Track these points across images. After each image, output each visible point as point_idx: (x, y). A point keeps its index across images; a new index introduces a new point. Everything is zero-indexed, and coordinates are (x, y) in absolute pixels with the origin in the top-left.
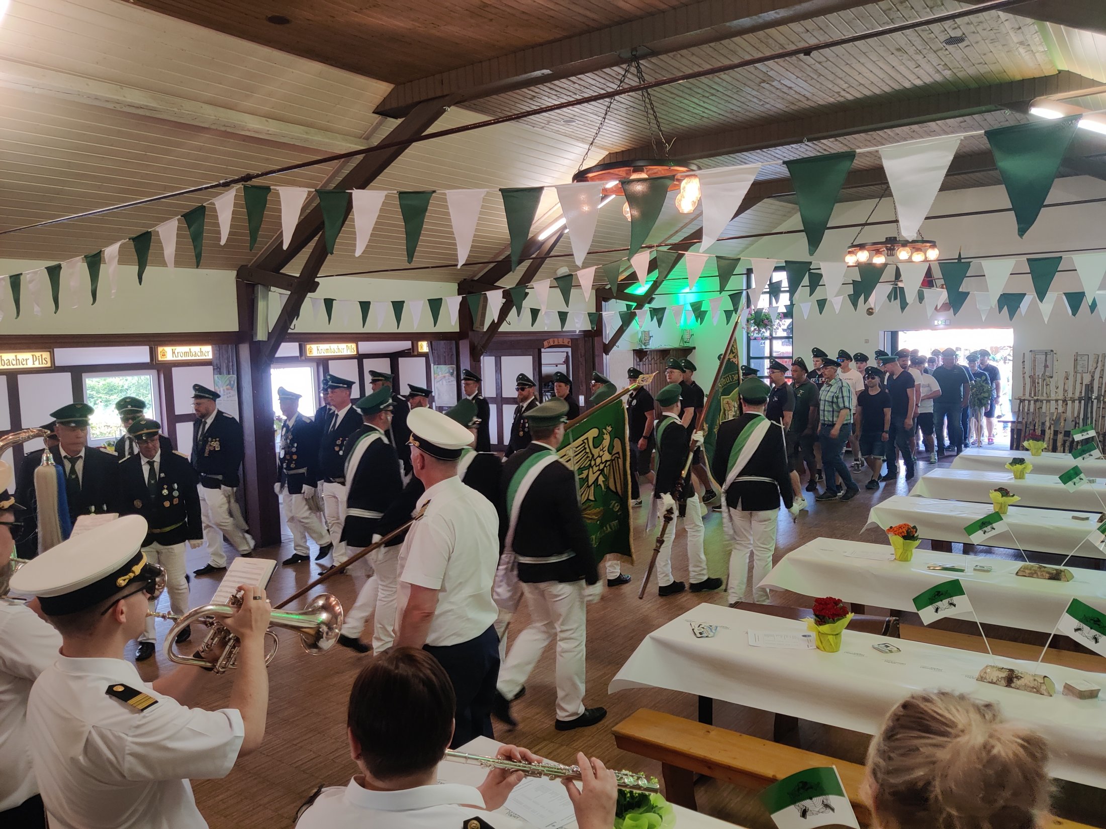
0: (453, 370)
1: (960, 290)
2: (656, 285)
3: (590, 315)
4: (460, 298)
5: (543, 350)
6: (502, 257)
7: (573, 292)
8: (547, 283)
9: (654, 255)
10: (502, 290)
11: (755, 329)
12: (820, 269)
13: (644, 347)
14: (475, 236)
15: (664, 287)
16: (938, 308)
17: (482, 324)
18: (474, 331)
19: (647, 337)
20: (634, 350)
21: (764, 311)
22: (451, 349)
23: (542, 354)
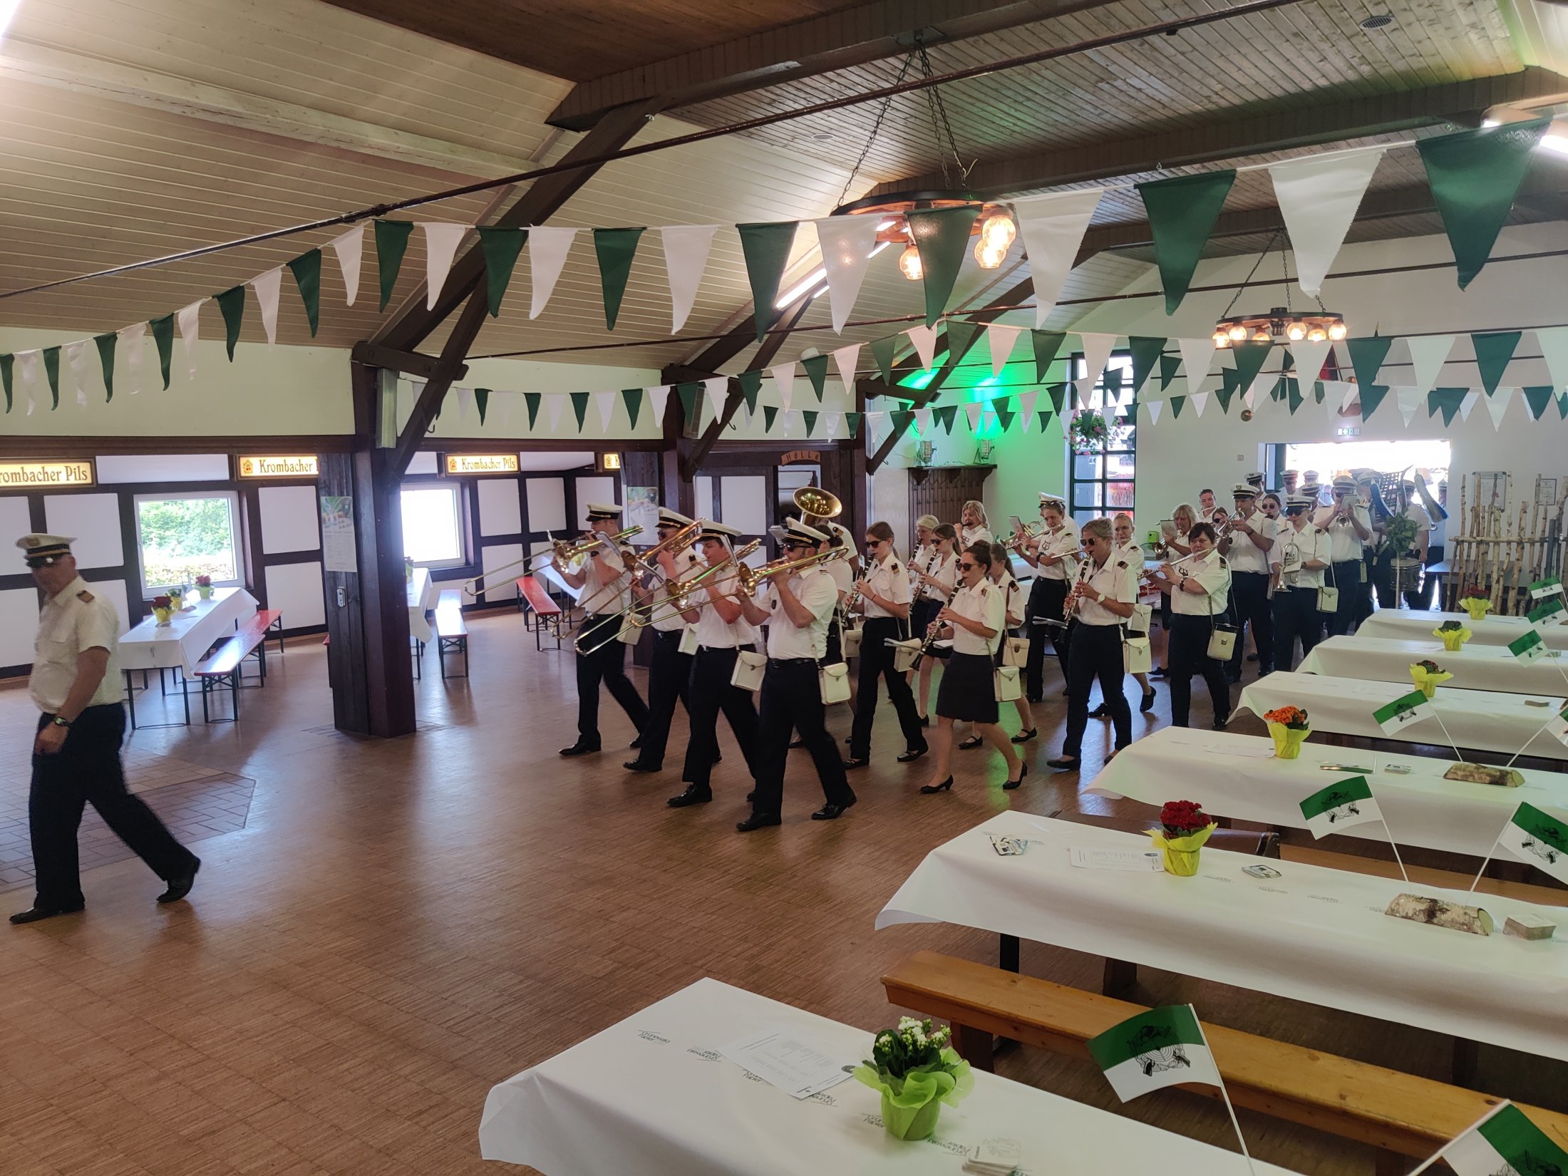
0: (655, 494)
1: (1376, 383)
2: (944, 373)
3: (848, 416)
4: (667, 389)
5: (780, 468)
6: (724, 333)
7: (828, 384)
8: (791, 369)
9: (945, 328)
10: (726, 378)
11: (1082, 440)
12: (1179, 351)
13: (923, 464)
15: (954, 377)
16: (1344, 410)
17: (696, 428)
18: (684, 438)
19: (928, 449)
20: (909, 469)
21: (1095, 413)
22: (651, 464)
23: (779, 474)
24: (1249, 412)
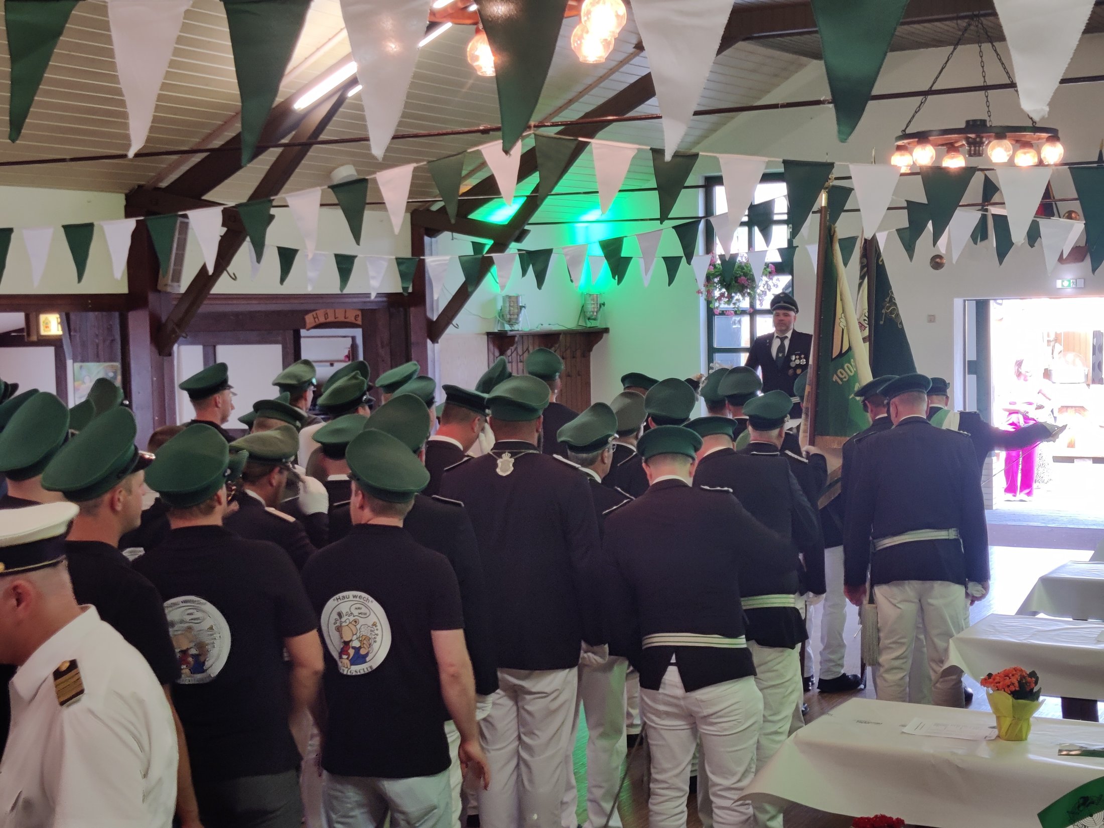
0: (115, 373)
2: (532, 204)
3: (400, 261)
4: (131, 224)
5: (303, 332)
6: (217, 143)
7: (369, 216)
8: (315, 195)
9: (531, 143)
10: (221, 208)
11: (722, 295)
13: (507, 327)
14: (160, 98)
15: (549, 207)
16: (1065, 256)
17: (177, 277)
18: (159, 291)
19: (514, 306)
20: (488, 334)
21: (739, 259)
22: (110, 329)
23: (303, 341)
24: (940, 257)
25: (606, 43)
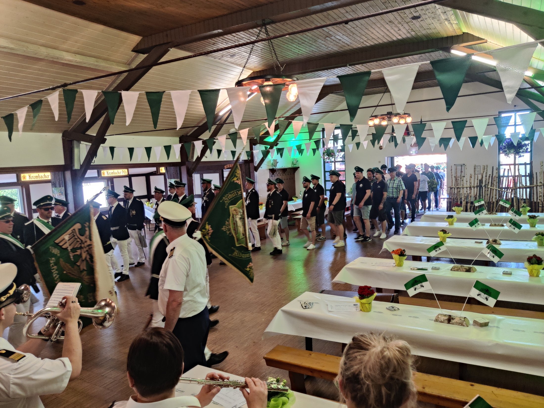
1: (422, 136)
2: (279, 137)
3: (247, 152)
4: (180, 145)
5: (224, 170)
6: (200, 125)
7: (238, 141)
8: (225, 136)
9: (277, 122)
10: (202, 140)
11: (327, 158)
12: (357, 128)
13: (274, 167)
14: (186, 113)
15: (283, 137)
16: (412, 146)
17: (193, 157)
18: (188, 161)
19: (276, 162)
20: (270, 169)
21: (331, 149)
22: (177, 171)
23: (224, 172)
24: (381, 146)
25: (295, 96)
